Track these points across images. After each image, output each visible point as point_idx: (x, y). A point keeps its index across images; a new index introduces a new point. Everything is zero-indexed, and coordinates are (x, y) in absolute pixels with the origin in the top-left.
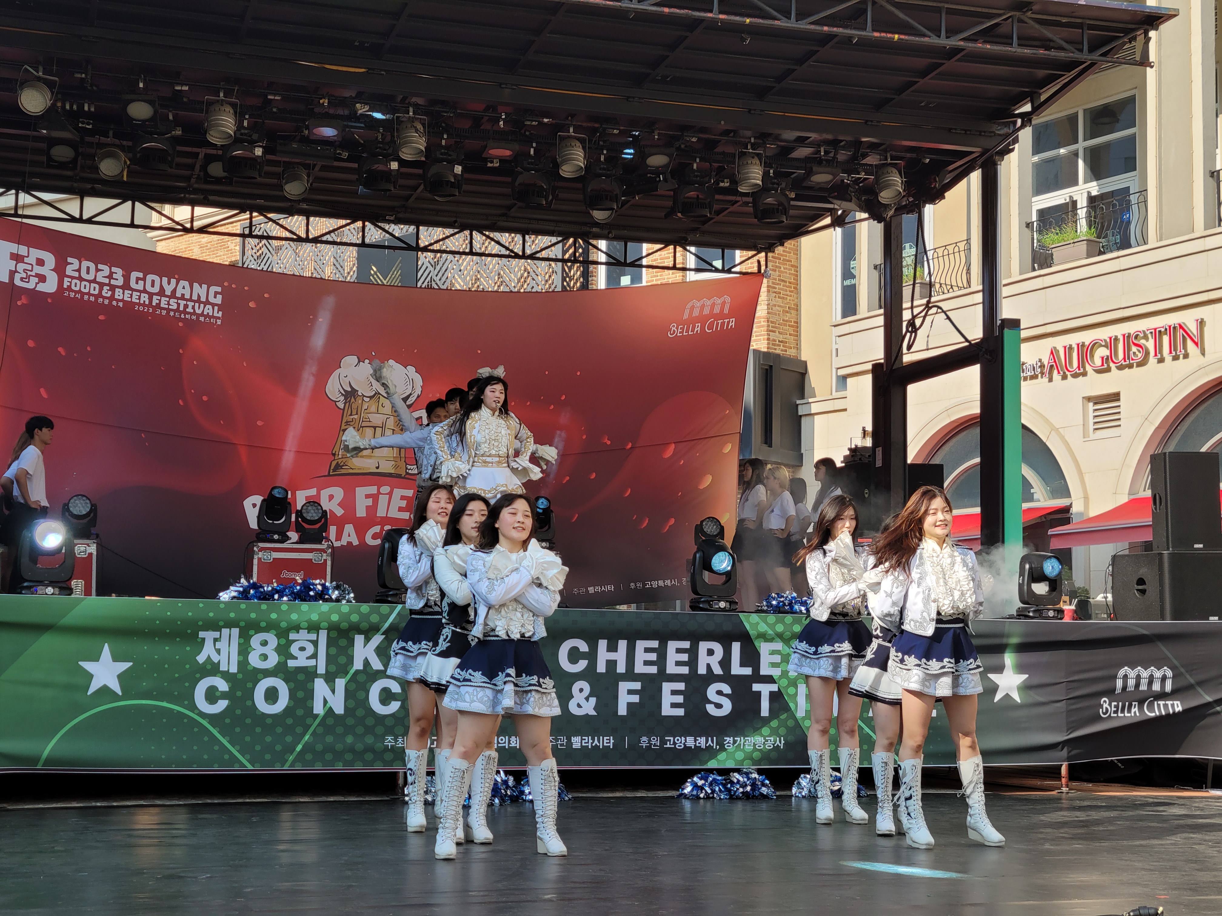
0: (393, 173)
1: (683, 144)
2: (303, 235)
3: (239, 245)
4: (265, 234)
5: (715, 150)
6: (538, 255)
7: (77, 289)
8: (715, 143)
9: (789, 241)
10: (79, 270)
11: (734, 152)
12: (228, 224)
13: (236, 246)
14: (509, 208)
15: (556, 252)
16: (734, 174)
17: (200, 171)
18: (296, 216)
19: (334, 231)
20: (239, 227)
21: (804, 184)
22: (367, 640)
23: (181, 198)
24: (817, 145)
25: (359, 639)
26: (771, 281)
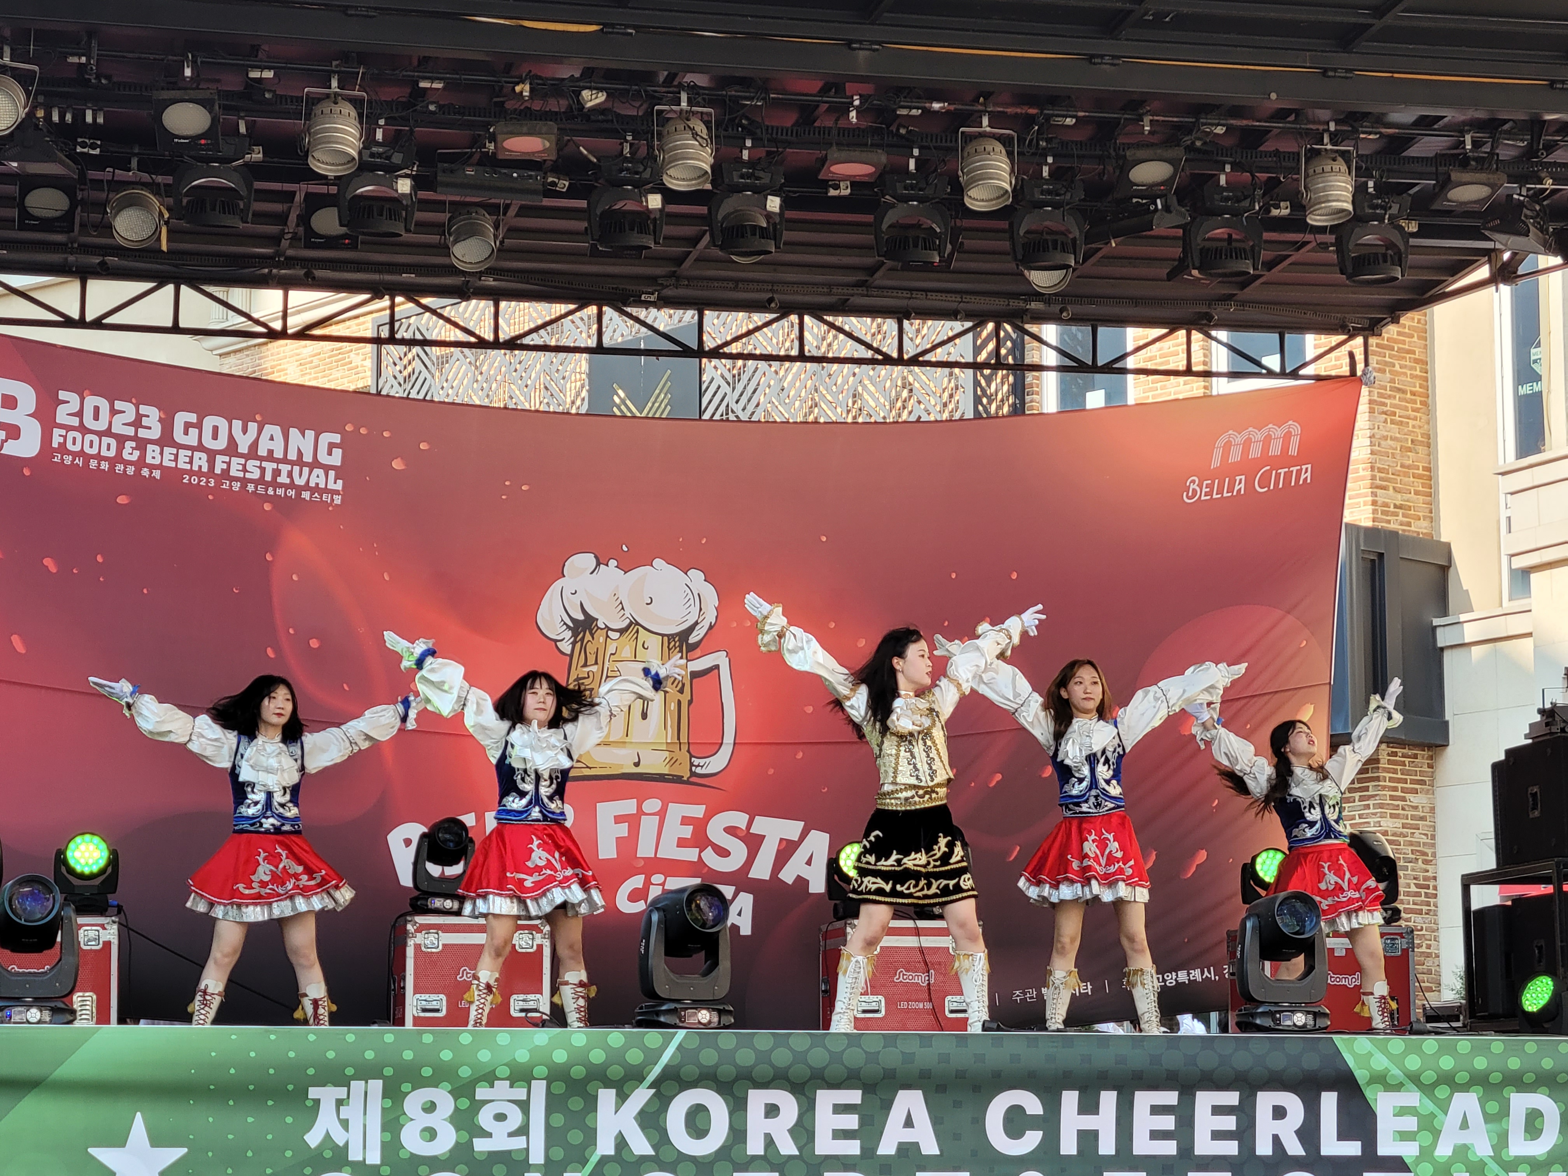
0: (652, 216)
1: (1199, 139)
2: (489, 336)
3: (372, 358)
4: (418, 337)
5: (1261, 148)
6: (928, 357)
7: (77, 448)
8: (1261, 135)
9: (1410, 314)
10: (80, 414)
11: (1295, 150)
12: (349, 319)
13: (365, 359)
14: (872, 270)
15: (962, 350)
16: (1299, 192)
17: (298, 225)
18: (474, 302)
19: (544, 326)
20: (370, 325)
21: (1435, 207)
22: (622, 1097)
23: (264, 275)
24: (1460, 129)
25: (606, 1097)
26: (1376, 391)
